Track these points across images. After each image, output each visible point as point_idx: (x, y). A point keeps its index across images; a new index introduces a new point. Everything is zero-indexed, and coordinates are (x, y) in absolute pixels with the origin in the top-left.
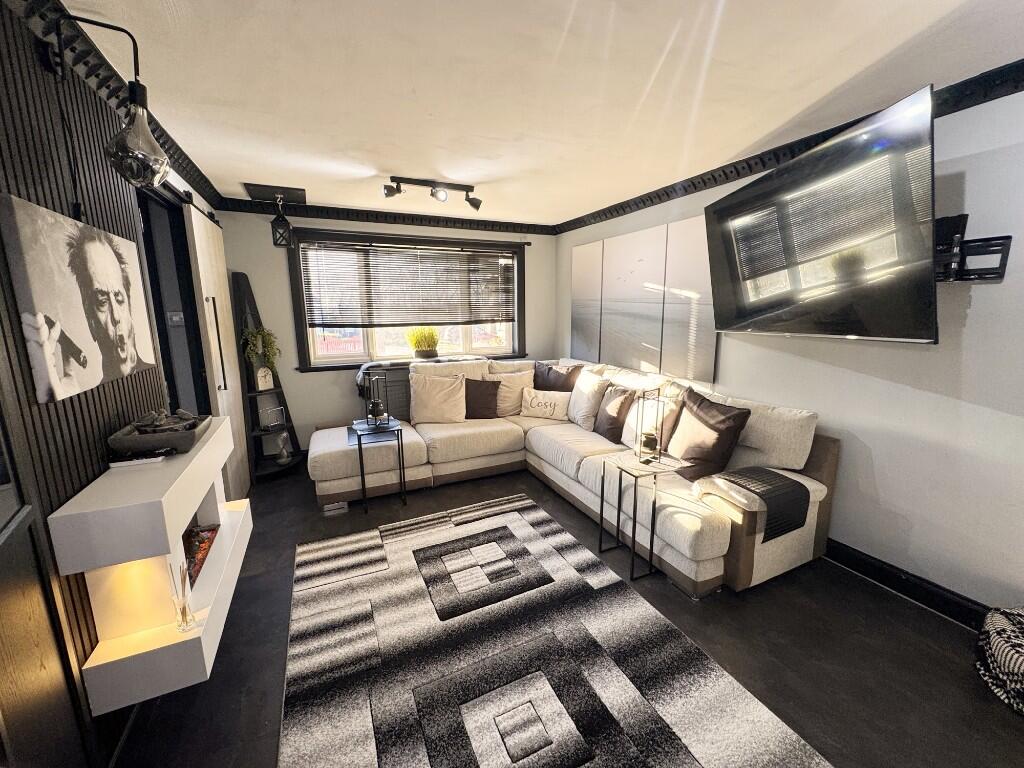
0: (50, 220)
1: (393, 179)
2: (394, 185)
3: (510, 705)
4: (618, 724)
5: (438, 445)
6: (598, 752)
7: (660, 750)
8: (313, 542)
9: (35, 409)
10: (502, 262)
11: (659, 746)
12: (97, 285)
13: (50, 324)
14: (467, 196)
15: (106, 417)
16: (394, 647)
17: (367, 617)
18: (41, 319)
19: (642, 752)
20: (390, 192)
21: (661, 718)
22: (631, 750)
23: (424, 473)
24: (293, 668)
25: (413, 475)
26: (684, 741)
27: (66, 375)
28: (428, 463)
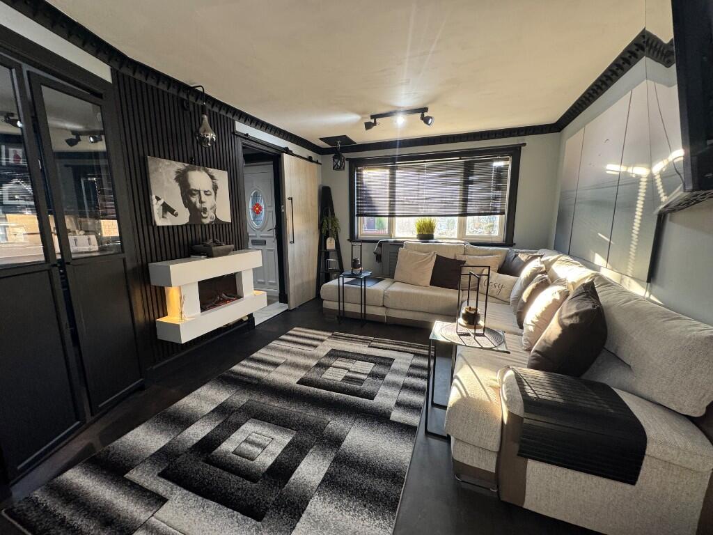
0: (167, 163)
1: (372, 117)
2: (373, 121)
3: (264, 433)
4: (286, 483)
5: (390, 296)
6: (259, 482)
7: (282, 513)
8: (303, 327)
9: (151, 228)
10: (497, 164)
11: (284, 511)
12: (192, 187)
13: (158, 199)
14: (423, 115)
15: (194, 238)
16: (268, 381)
17: (276, 365)
18: (154, 197)
19: (274, 504)
20: (368, 126)
21: (308, 503)
22: (271, 498)
23: (380, 312)
24: (237, 368)
25: (372, 311)
26: (298, 524)
27: (163, 217)
28: (384, 306)
